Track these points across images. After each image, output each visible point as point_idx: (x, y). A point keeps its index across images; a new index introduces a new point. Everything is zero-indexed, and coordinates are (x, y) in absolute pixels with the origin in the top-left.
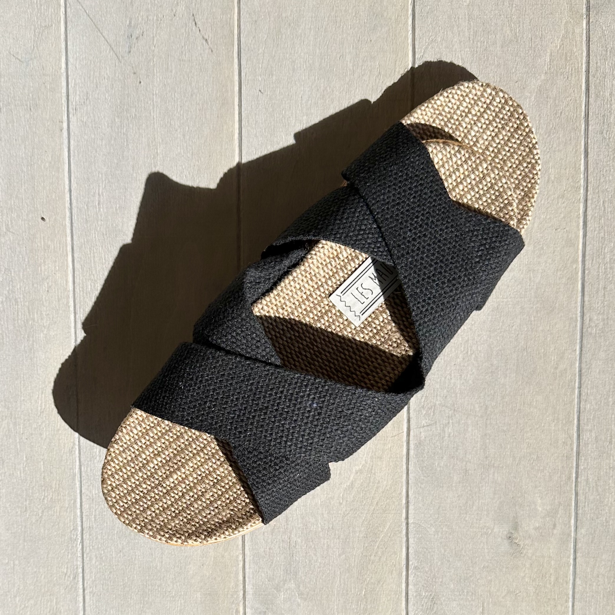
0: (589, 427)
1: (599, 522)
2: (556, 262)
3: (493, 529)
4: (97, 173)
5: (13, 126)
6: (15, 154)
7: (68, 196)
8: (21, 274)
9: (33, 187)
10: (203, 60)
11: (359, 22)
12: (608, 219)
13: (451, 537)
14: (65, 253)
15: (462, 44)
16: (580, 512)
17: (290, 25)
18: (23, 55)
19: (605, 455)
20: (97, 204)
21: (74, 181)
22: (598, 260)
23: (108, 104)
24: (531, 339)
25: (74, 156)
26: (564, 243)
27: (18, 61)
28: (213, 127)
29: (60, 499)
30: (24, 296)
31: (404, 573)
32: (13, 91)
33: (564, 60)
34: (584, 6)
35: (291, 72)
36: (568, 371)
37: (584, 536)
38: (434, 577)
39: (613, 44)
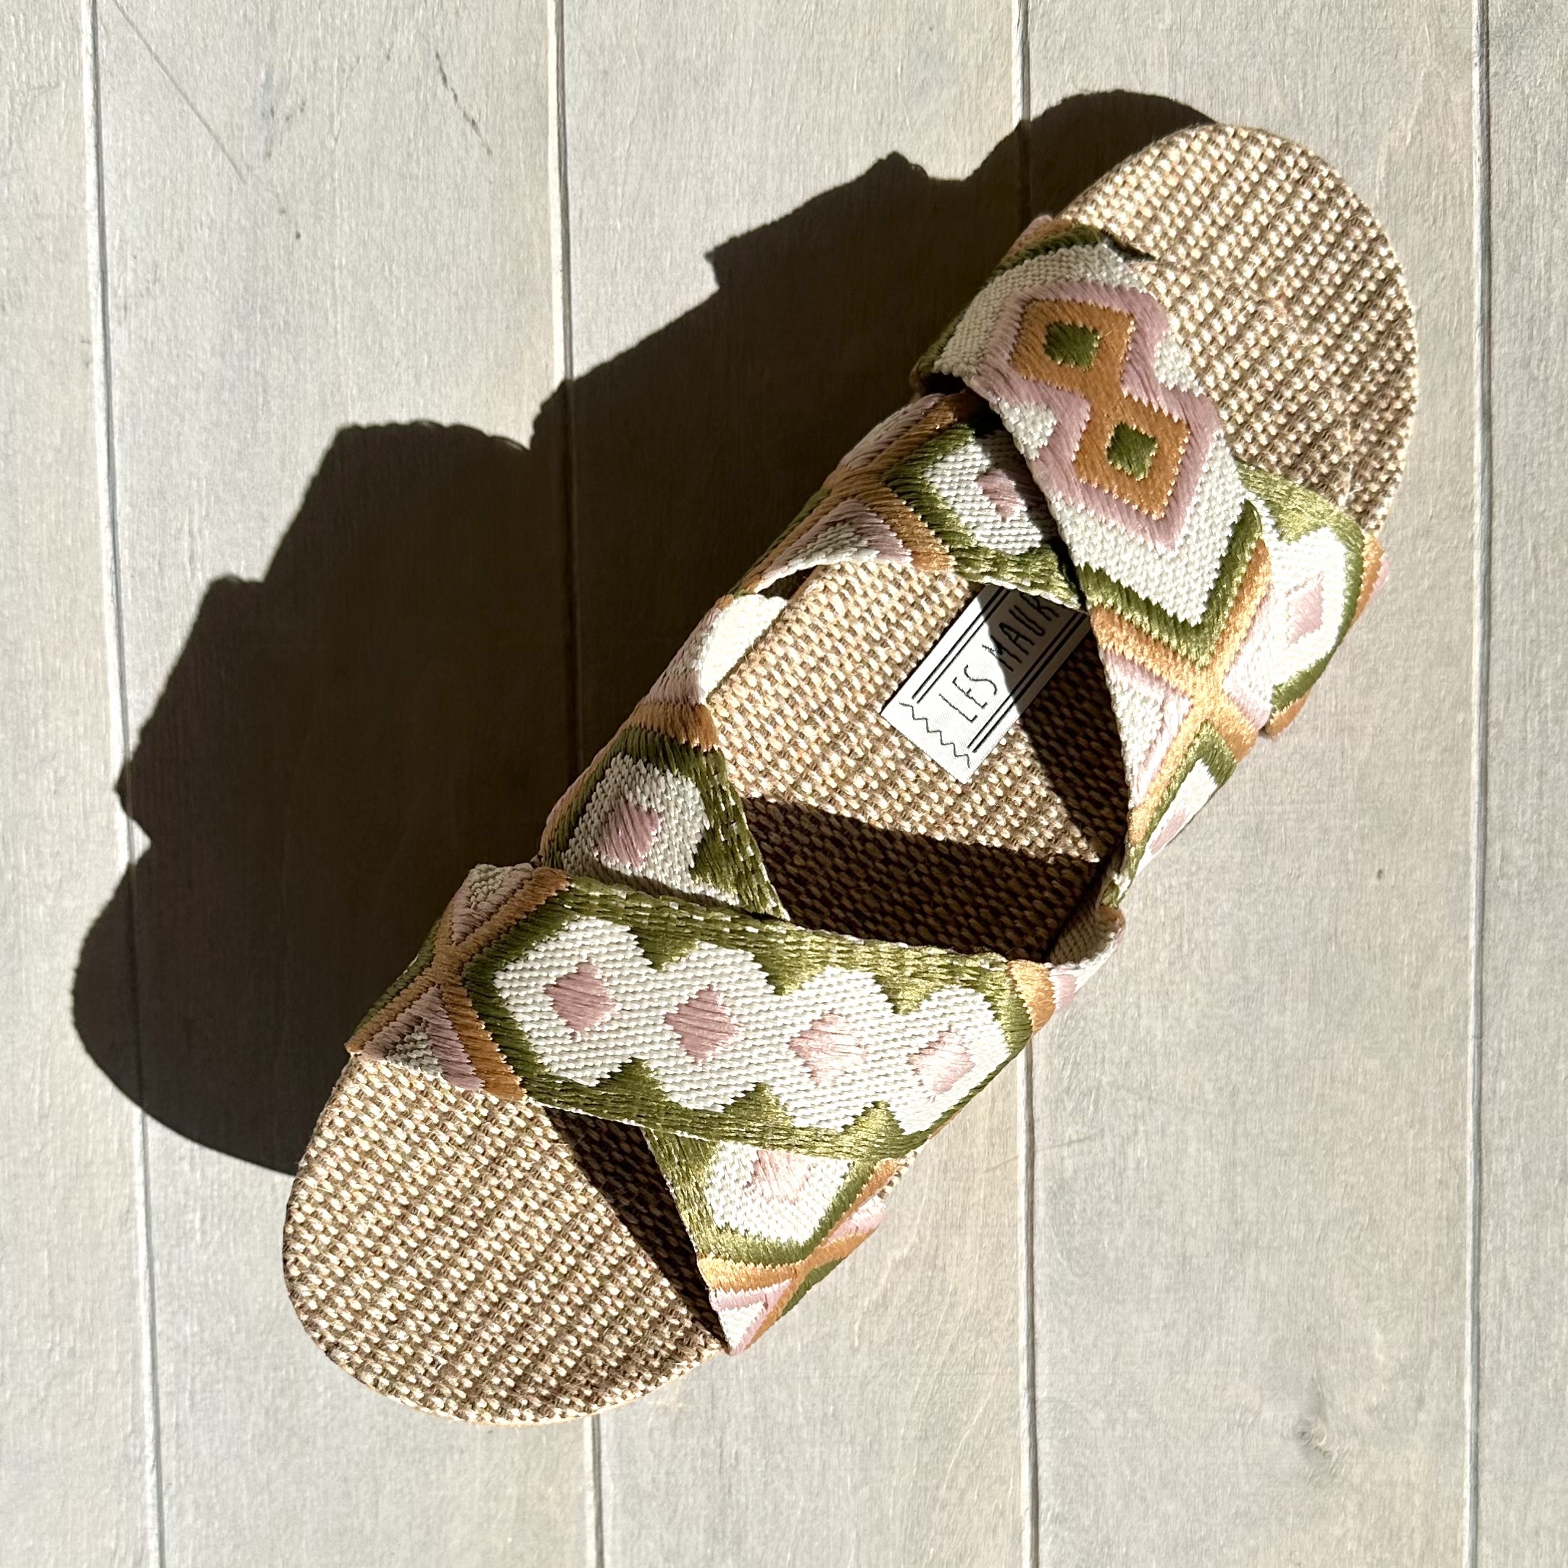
0: (1505, 1141)
1: (1537, 1389)
2: (1412, 706)
3: (1259, 1412)
4: (186, 476)
7: (109, 537)
9: (14, 516)
10: (465, 176)
11: (882, 75)
12: (1546, 591)
13: (1148, 1434)
14: (101, 690)
16: (1486, 1363)
17: (696, 81)
19: (1548, 1213)
20: (186, 560)
21: (123, 498)
22: (1522, 699)
23: (213, 294)
24: (1349, 911)
25: (122, 432)
26: (1431, 655)
28: (496, 354)
29: (97, 1349)
31: (1027, 1534)
33: (1422, 175)
34: (1475, 32)
35: (702, 208)
36: (1449, 994)
37: (1498, 1427)
38: (1107, 1541)
39: (1551, 132)
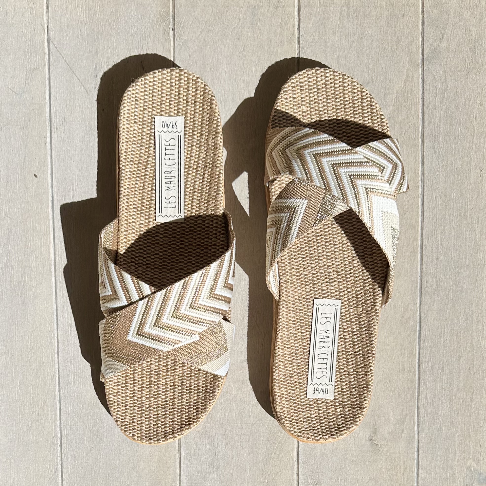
0: (427, 360)
3: (359, 433)
4: (72, 174)
5: (10, 140)
6: (12, 161)
7: (51, 191)
8: (16, 249)
9: (25, 185)
11: (261, 68)
12: (439, 209)
16: (421, 420)
17: (211, 69)
18: (18, 89)
19: (438, 379)
20: (72, 197)
22: (432, 239)
23: (80, 125)
25: (55, 162)
26: (407, 226)
27: (14, 93)
29: (45, 414)
30: (18, 264)
31: (296, 466)
32: (11, 115)
33: (406, 96)
34: (420, 58)
36: (412, 319)
37: (424, 438)
38: (317, 468)
39: (441, 85)
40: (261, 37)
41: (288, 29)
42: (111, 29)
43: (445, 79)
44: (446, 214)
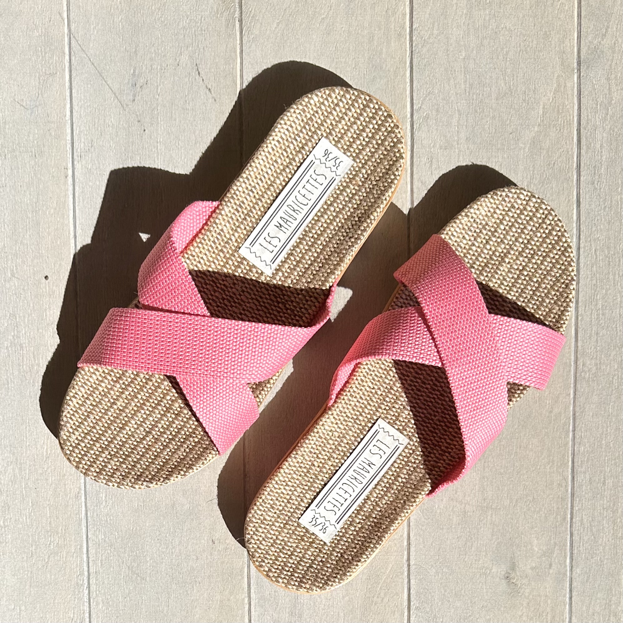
0: (583, 469)
1: (594, 561)
3: (492, 569)
5: (18, 172)
6: (20, 201)
7: (74, 242)
8: (26, 319)
9: (38, 233)
10: (206, 110)
11: (359, 73)
12: (599, 266)
13: (451, 577)
15: (458, 96)
16: (575, 551)
18: (28, 102)
19: (598, 496)
21: (79, 227)
22: (590, 306)
23: (113, 151)
25: (79, 202)
27: (23, 108)
29: (67, 544)
30: (29, 341)
31: (406, 614)
32: (18, 138)
33: (556, 113)
34: (575, 61)
36: (563, 415)
37: (579, 575)
39: (603, 98)
40: (360, 31)
41: (397, 20)
42: (155, 19)
43: (609, 88)
44: (609, 273)
